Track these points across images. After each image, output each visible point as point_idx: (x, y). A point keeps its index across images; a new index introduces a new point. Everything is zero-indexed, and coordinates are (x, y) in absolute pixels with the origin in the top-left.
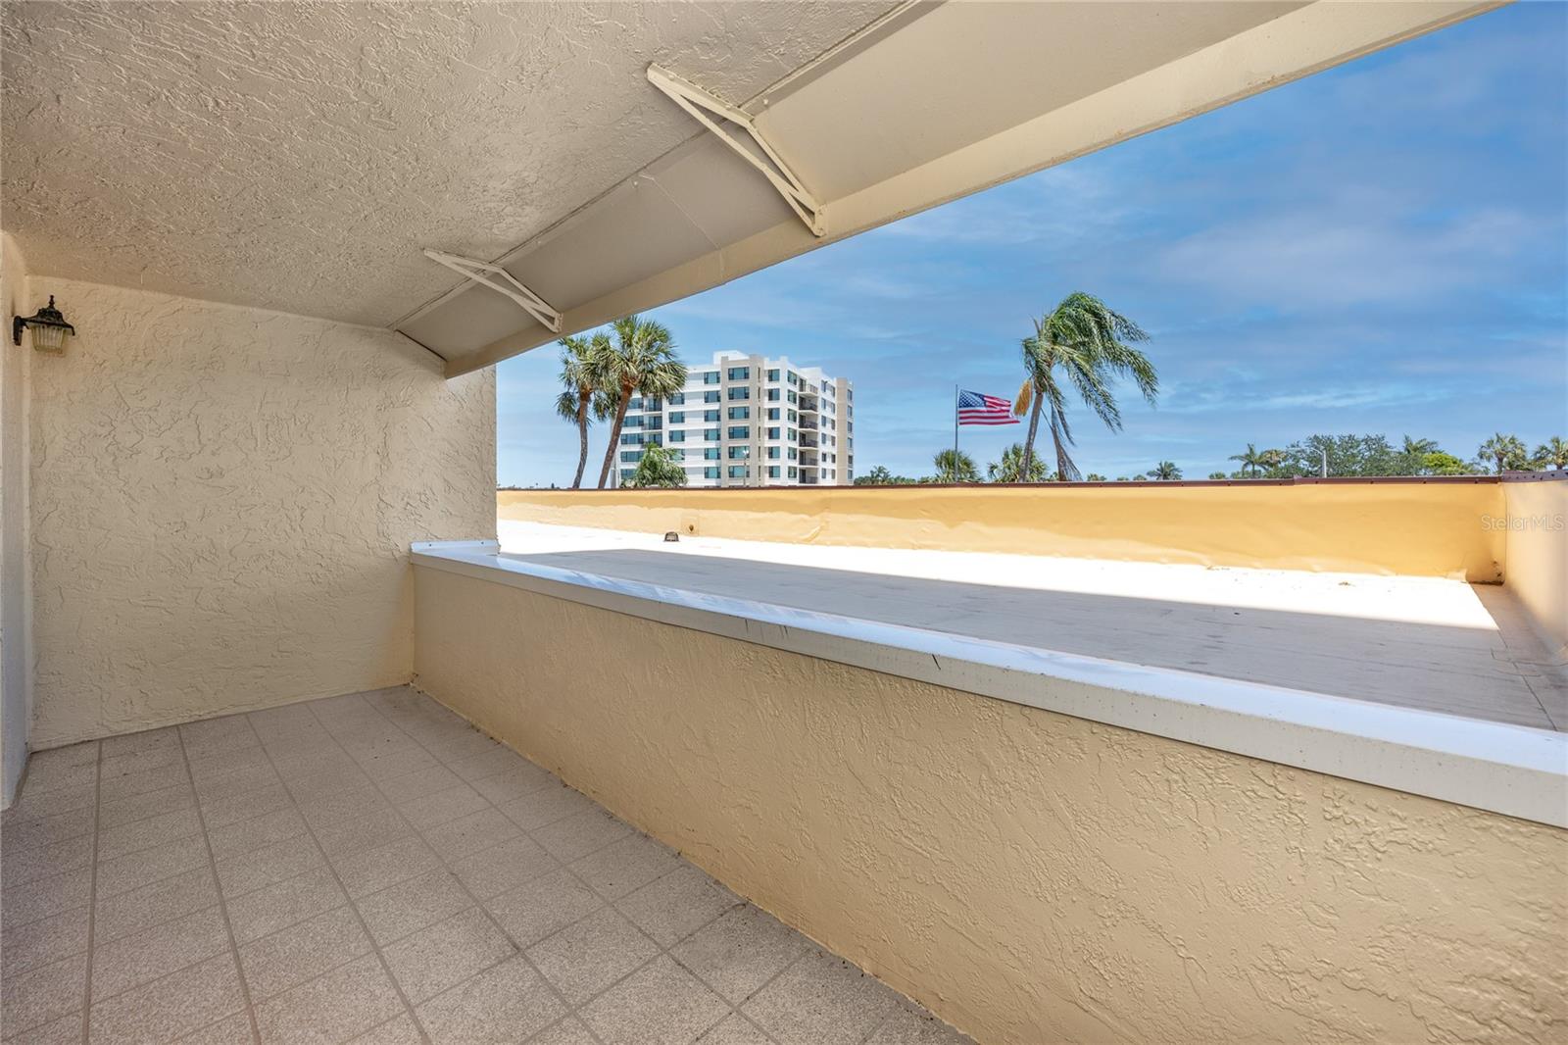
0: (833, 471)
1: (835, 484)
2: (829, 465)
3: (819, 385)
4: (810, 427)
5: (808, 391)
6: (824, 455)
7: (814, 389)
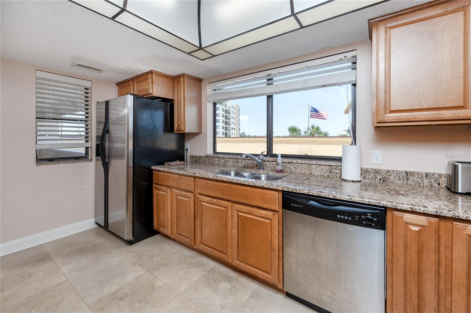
0: (235, 133)
1: (235, 136)
2: (233, 131)
3: (231, 107)
4: (228, 119)
5: (227, 108)
6: (232, 128)
7: (229, 107)
